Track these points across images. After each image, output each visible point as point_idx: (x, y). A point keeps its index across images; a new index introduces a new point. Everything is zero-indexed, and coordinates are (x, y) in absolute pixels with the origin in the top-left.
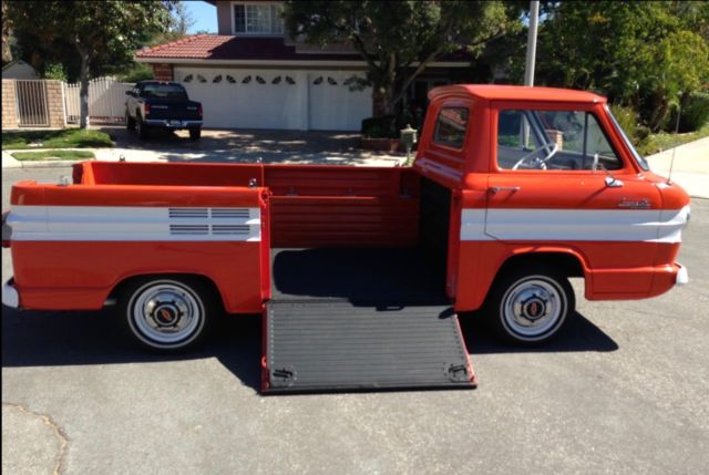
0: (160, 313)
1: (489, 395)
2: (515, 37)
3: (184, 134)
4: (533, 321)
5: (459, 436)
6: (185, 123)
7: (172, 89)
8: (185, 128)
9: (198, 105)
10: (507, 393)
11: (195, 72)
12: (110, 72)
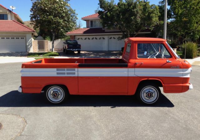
0: (54, 94)
1: (134, 117)
2: (161, 25)
3: (76, 52)
4: (149, 98)
5: (122, 127)
6: (77, 50)
7: (74, 42)
8: (77, 51)
9: (80, 45)
10: (139, 117)
11: (80, 37)
12: (61, 38)
